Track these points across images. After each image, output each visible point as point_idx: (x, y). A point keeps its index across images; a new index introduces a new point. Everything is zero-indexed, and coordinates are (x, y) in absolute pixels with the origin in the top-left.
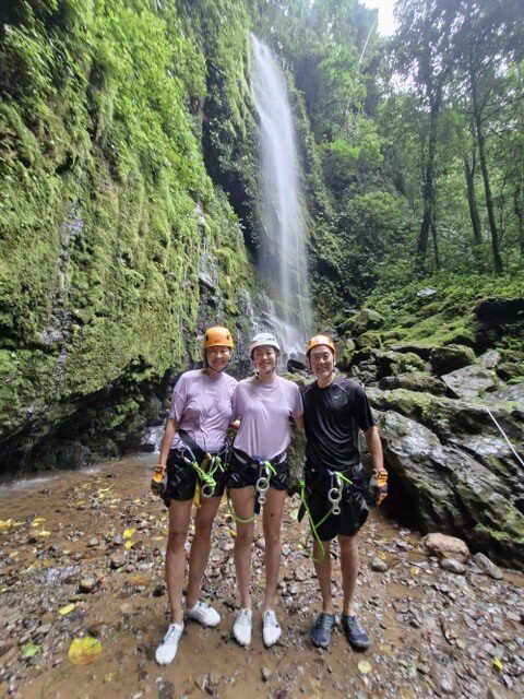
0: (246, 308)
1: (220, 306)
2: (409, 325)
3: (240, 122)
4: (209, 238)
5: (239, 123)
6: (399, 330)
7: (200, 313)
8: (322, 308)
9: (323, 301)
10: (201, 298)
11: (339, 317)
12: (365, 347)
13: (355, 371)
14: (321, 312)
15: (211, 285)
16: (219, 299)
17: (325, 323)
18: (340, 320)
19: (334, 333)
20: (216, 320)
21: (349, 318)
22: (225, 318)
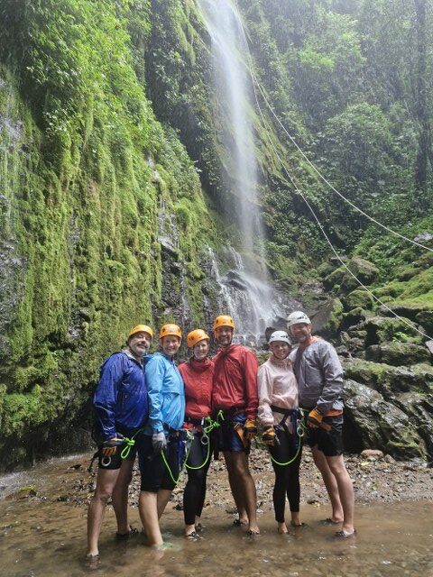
0: (210, 267)
1: (184, 271)
2: (406, 278)
3: (187, 46)
4: (166, 193)
5: (186, 50)
6: (395, 285)
7: (164, 283)
8: (302, 256)
9: (303, 247)
10: (164, 266)
11: (324, 266)
12: (356, 307)
13: (344, 338)
14: (302, 261)
15: (173, 250)
16: (183, 263)
17: (308, 275)
18: (327, 269)
19: (321, 287)
20: (180, 289)
21: (338, 267)
22: (190, 284)
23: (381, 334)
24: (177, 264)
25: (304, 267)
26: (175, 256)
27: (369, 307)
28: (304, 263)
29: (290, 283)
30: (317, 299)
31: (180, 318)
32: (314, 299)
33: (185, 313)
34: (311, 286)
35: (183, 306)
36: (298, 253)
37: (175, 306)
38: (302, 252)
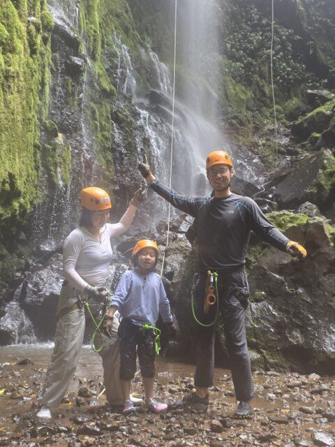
15: (72, 34)
16: (86, 61)
17: (268, 114)
18: (298, 108)
19: (287, 136)
20: (79, 105)
21: (319, 106)
22: (92, 100)
24: (77, 61)
25: (262, 101)
28: (264, 94)
29: (241, 123)
30: (282, 153)
31: (79, 154)
32: (280, 152)
33: (85, 147)
34: (272, 131)
36: (257, 77)
37: (71, 133)
38: (262, 76)
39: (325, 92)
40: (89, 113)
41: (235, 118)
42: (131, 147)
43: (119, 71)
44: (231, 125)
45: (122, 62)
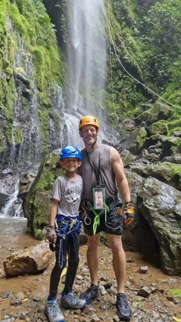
11: (137, 109)
12: (155, 134)
13: (145, 154)
14: (123, 106)
15: (25, 79)
16: (33, 91)
17: (125, 115)
18: (138, 112)
19: (133, 124)
20: (30, 110)
21: (146, 110)
22: (39, 108)
23: (174, 149)
24: (28, 90)
25: (123, 109)
26: (27, 84)
27: (165, 134)
28: (124, 107)
29: (113, 119)
30: (130, 131)
31: (28, 131)
32: (128, 130)
33: (33, 128)
34: (126, 122)
35: (31, 123)
36: (121, 100)
37: (24, 122)
38: (123, 100)
39: (149, 105)
40: (37, 114)
41: (110, 117)
42: (57, 129)
43: (55, 97)
44: (108, 120)
45: (57, 93)
